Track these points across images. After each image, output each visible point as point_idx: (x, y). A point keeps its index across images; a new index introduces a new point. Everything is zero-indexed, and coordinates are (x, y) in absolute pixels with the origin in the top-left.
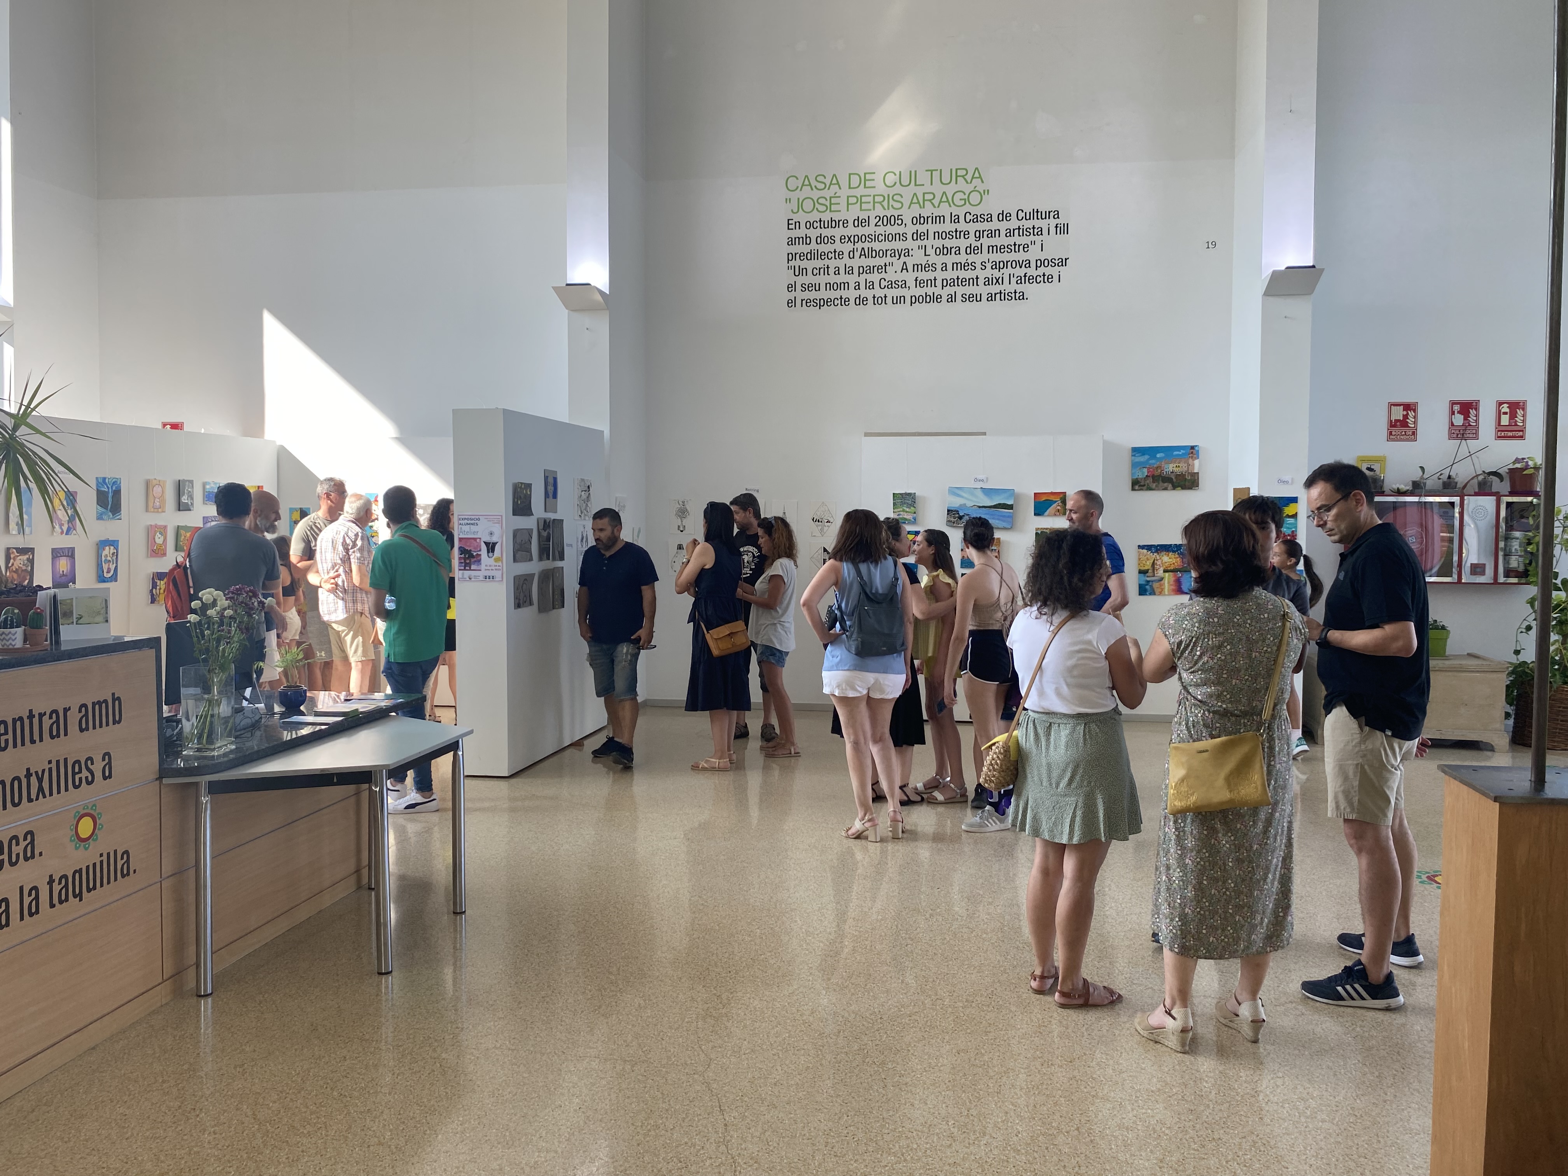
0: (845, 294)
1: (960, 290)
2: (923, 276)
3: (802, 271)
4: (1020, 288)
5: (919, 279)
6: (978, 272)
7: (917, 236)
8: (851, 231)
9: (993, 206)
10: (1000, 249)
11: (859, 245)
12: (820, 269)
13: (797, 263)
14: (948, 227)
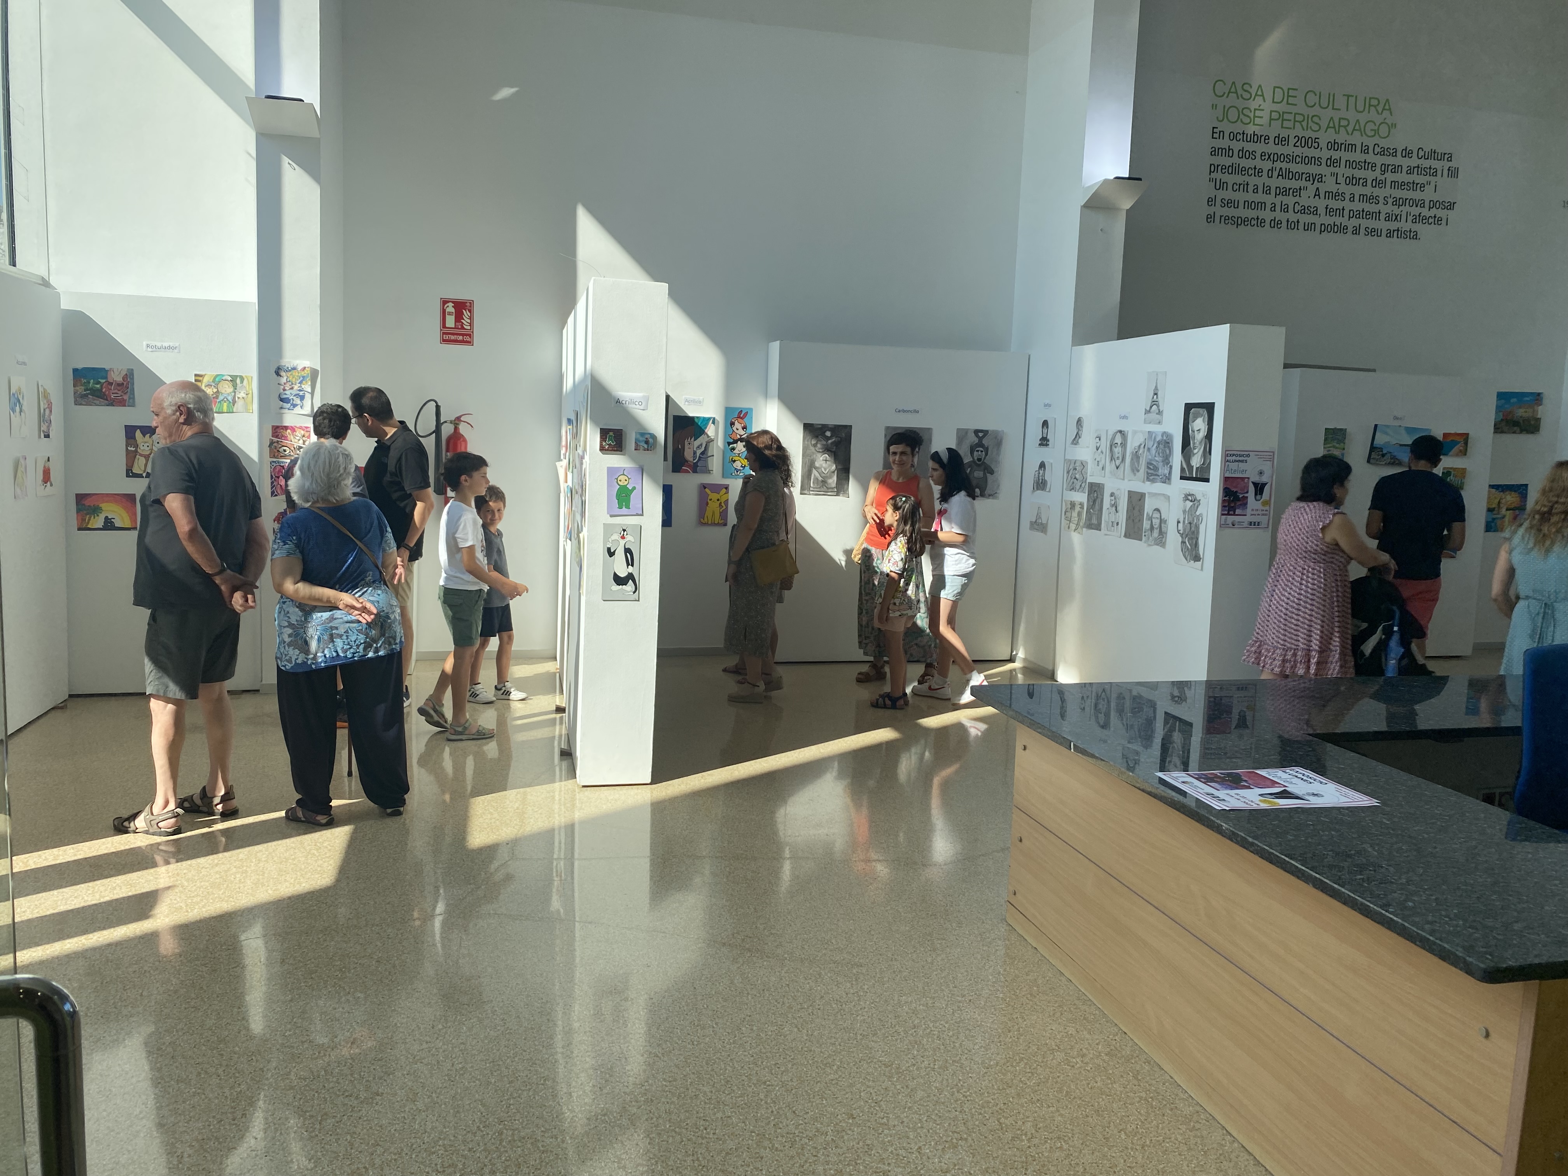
0: (1262, 214)
1: (1365, 223)
2: (1334, 204)
3: (1222, 185)
4: (1415, 227)
5: (1329, 207)
6: (1380, 207)
7: (1332, 162)
8: (1271, 148)
9: (1399, 141)
10: (1402, 185)
11: (1278, 165)
12: (1240, 185)
13: (1218, 175)
14: (1358, 156)
